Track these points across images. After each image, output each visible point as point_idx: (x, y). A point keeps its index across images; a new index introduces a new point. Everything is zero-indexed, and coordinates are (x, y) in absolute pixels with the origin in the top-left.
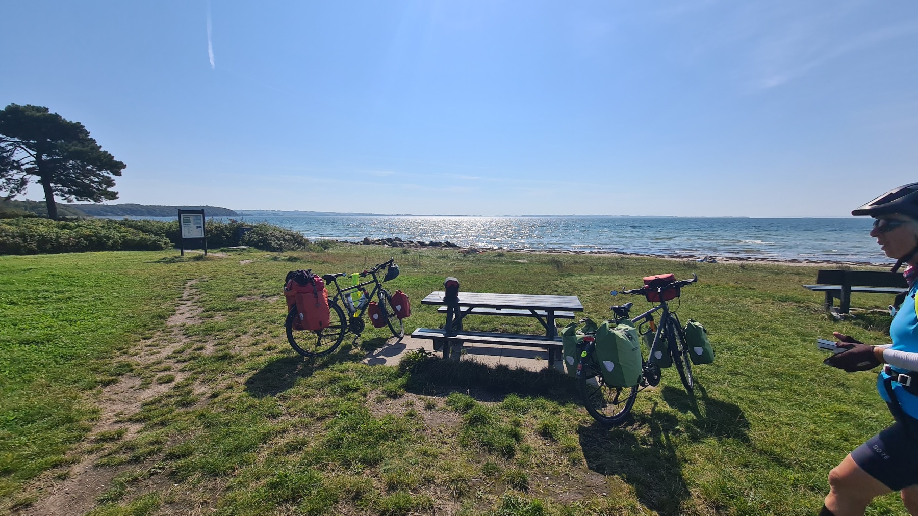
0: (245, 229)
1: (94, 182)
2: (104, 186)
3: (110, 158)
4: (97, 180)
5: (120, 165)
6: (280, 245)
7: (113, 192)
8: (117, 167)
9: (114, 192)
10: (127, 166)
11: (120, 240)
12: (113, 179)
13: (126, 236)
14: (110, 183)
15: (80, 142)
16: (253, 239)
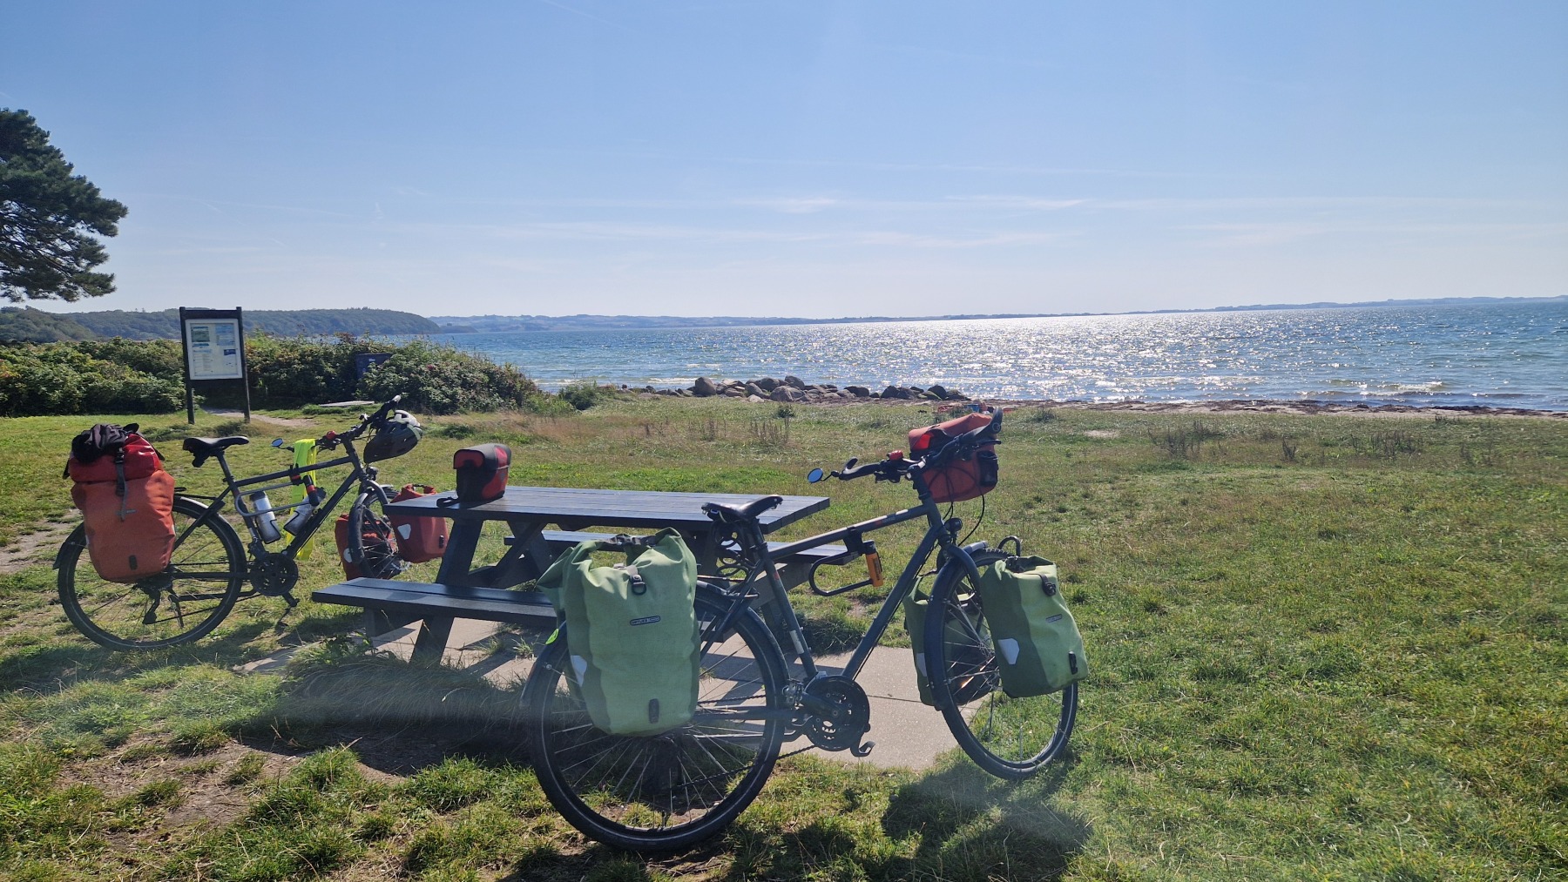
0: (372, 357)
1: (64, 253)
2: (84, 263)
3: (91, 192)
4: (67, 248)
5: (113, 210)
6: (453, 397)
7: (102, 276)
8: (105, 215)
9: (106, 275)
10: (129, 210)
11: (79, 389)
12: (100, 244)
13: (92, 381)
14: (95, 256)
15: (29, 159)
16: (385, 382)
